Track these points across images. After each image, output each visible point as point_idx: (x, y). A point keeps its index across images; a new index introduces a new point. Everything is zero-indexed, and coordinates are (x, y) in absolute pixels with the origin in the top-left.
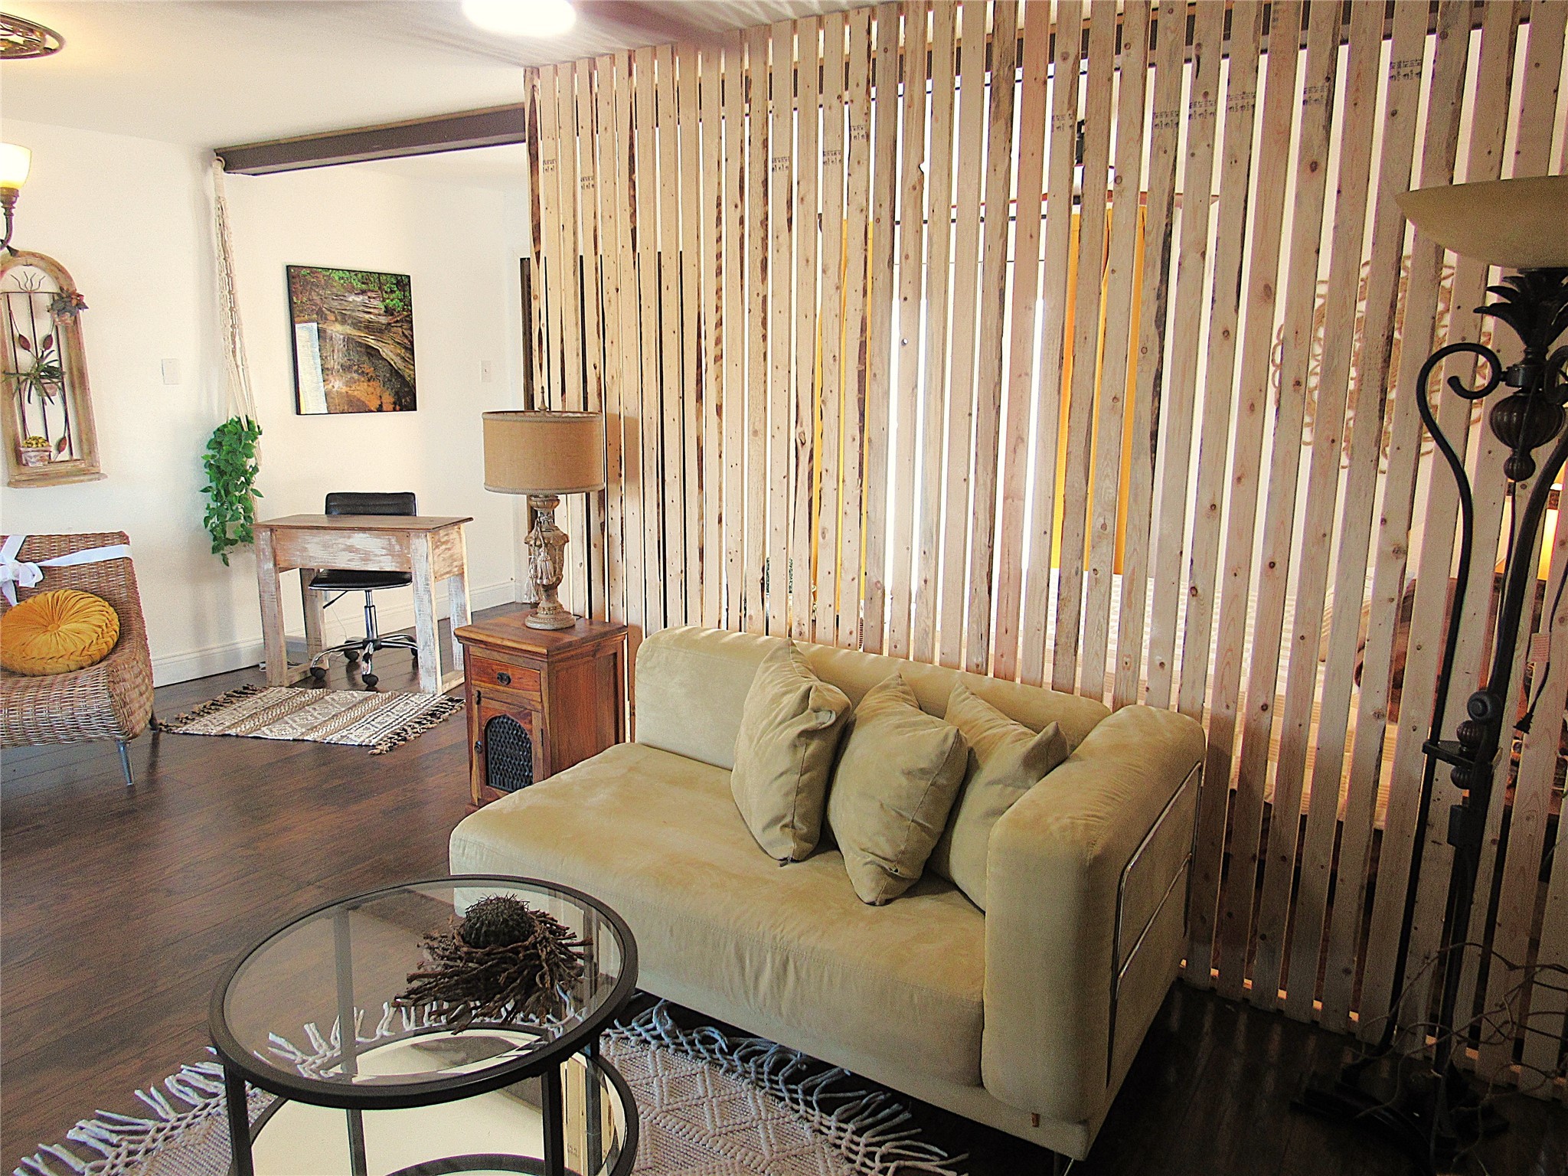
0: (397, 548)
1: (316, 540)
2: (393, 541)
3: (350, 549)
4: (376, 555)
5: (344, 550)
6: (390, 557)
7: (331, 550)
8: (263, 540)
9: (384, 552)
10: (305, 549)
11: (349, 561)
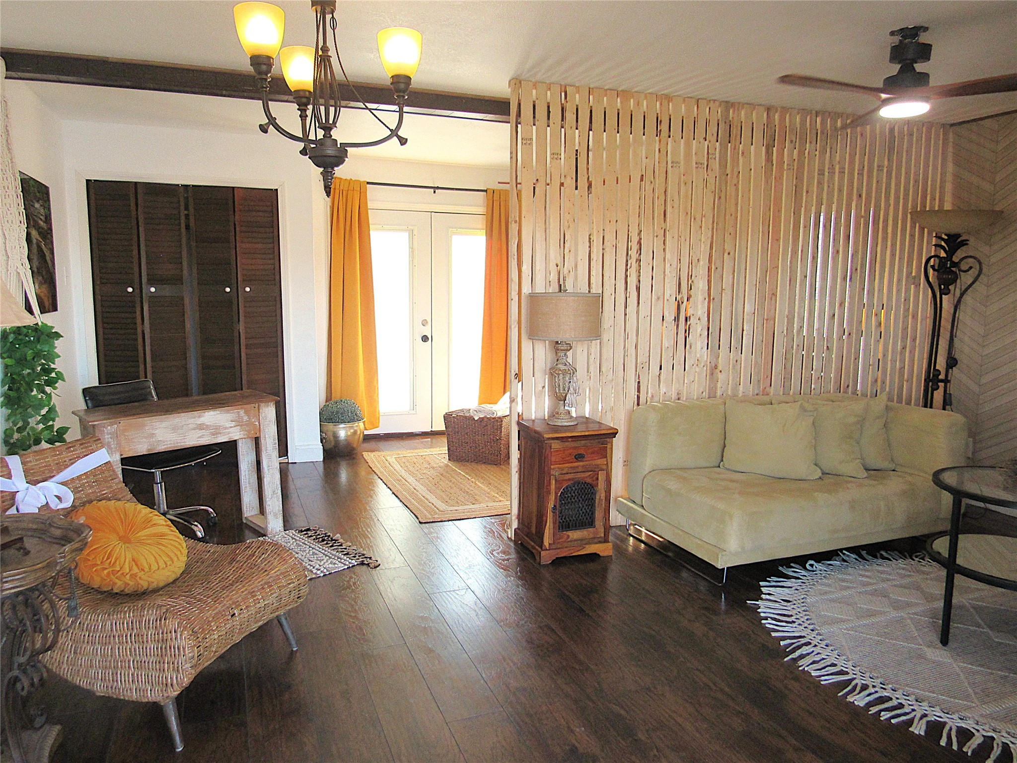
0: (246, 418)
1: (164, 424)
2: (242, 412)
3: (201, 427)
4: (226, 428)
5: (194, 429)
6: (239, 427)
7: (181, 431)
8: (108, 434)
9: (233, 424)
10: (152, 435)
11: (199, 437)
